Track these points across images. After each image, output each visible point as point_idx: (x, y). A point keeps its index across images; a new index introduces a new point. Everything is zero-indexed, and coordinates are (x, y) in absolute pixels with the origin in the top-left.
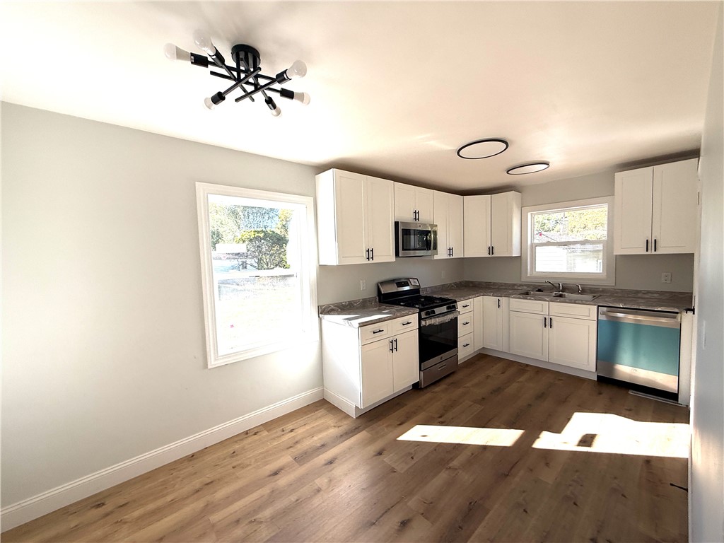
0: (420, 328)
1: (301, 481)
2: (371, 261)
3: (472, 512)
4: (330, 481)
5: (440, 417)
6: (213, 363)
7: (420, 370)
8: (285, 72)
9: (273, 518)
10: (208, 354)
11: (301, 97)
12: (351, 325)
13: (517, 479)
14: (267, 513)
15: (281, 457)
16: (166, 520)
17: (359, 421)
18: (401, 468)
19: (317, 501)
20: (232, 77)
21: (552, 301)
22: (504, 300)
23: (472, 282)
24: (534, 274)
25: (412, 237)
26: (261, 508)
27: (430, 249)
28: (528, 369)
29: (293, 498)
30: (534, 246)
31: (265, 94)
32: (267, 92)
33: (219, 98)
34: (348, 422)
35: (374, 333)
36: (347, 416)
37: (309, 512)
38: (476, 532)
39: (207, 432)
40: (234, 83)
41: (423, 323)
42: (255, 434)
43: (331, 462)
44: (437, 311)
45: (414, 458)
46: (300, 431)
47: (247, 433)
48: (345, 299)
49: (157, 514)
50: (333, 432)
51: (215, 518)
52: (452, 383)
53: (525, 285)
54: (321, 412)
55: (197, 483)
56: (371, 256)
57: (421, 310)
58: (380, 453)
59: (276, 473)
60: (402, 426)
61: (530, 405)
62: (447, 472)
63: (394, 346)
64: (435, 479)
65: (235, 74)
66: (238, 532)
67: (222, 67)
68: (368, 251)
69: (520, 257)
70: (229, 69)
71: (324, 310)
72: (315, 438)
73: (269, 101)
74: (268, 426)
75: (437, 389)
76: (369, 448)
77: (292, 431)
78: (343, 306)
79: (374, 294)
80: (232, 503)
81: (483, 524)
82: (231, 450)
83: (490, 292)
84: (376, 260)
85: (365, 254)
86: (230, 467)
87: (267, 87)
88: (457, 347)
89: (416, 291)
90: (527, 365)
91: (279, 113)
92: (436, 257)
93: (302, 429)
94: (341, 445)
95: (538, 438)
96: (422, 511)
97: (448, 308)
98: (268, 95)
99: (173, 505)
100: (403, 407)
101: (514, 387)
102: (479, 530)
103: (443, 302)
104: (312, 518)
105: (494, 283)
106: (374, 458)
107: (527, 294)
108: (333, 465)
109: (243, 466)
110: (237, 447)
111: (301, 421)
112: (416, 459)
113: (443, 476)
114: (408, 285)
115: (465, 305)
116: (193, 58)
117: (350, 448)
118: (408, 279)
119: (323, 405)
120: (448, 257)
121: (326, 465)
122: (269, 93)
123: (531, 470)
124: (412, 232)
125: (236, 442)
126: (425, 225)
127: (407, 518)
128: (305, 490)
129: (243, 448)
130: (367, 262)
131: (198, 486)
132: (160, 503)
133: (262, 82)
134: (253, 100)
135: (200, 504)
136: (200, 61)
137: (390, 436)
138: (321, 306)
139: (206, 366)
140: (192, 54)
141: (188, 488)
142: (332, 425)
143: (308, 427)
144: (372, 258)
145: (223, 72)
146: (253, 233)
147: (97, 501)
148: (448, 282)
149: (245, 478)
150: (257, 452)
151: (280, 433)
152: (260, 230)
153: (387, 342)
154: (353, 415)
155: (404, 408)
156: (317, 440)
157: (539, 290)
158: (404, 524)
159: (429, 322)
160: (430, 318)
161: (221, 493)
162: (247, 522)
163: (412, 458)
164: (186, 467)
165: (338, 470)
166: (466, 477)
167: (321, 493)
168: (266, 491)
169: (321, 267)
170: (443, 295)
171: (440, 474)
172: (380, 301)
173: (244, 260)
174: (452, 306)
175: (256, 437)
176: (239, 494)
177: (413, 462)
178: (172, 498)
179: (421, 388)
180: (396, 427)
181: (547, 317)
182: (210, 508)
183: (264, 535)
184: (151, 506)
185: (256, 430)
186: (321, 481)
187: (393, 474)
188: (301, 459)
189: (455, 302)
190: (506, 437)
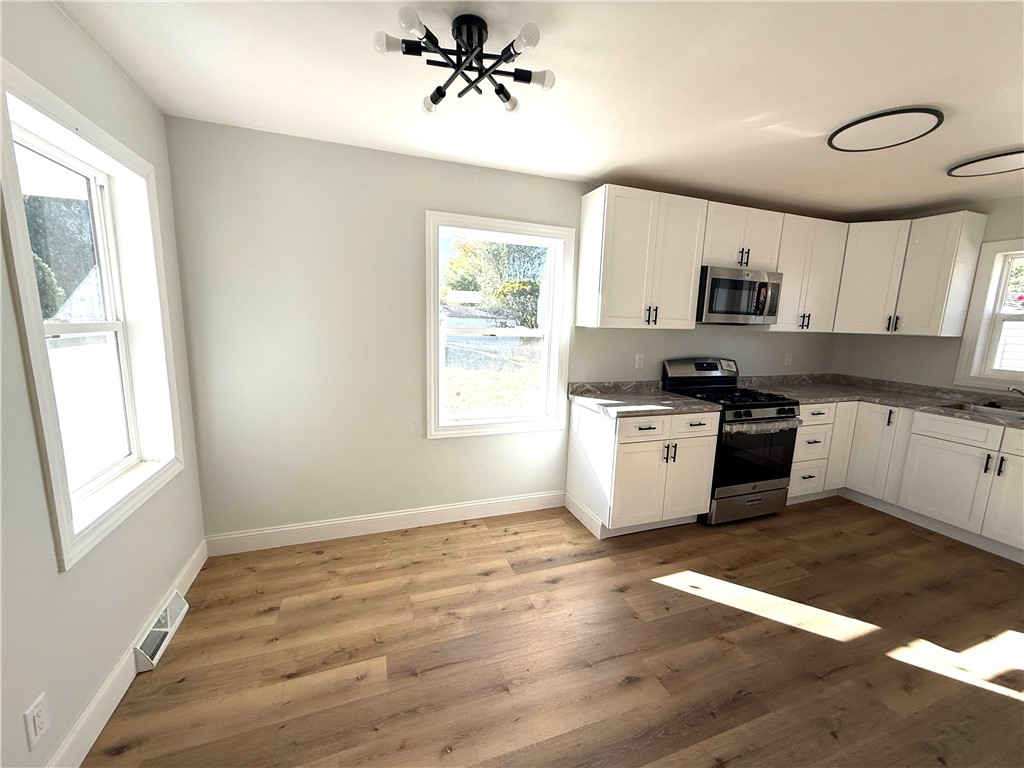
0: (720, 434)
1: (513, 591)
2: (652, 326)
3: (738, 703)
4: (548, 601)
5: (730, 570)
6: (432, 433)
7: (713, 497)
8: (512, 45)
9: (473, 618)
10: (428, 421)
11: (542, 78)
12: (607, 413)
13: (837, 689)
14: (468, 611)
15: (496, 559)
16: (373, 584)
17: (605, 544)
18: (647, 615)
19: (526, 617)
20: (450, 63)
21: (1011, 425)
22: (901, 413)
23: (845, 377)
24: (988, 374)
25: (745, 293)
26: (462, 604)
27: (761, 314)
28: (931, 538)
29: (500, 605)
30: (997, 321)
31: (493, 81)
32: (495, 77)
33: (439, 94)
34: (589, 541)
35: (640, 429)
36: (590, 535)
37: (515, 625)
38: (737, 729)
39: (423, 510)
40: (453, 71)
41: (727, 428)
42: (474, 526)
43: (554, 581)
44: (757, 413)
45: (671, 610)
46: (527, 536)
47: (465, 522)
48: (609, 378)
49: (366, 576)
50: (566, 548)
51: (415, 598)
52: (770, 529)
53: (962, 393)
54: (558, 521)
55: (405, 559)
56: (652, 318)
57: (726, 408)
58: (622, 590)
59: (487, 574)
60: (664, 566)
61: (908, 594)
62: (716, 642)
63: (670, 453)
64: (691, 645)
65: (454, 58)
66: (436, 619)
67: (435, 52)
68: (649, 310)
69: (960, 339)
70: (445, 53)
71: (576, 390)
72: (542, 549)
73: (501, 91)
74: (491, 521)
75: (738, 531)
76: (609, 579)
77: (516, 534)
78: (605, 387)
79: (656, 376)
80: (433, 589)
81: (751, 724)
82: (445, 536)
83: (875, 397)
84: (661, 325)
85: (643, 315)
86: (441, 553)
87: (492, 70)
88: (789, 476)
89: (731, 379)
90: (931, 533)
91: (514, 105)
92: (773, 328)
93: (528, 535)
94: (573, 566)
95: (905, 645)
96: (660, 675)
97: (779, 412)
98: (498, 83)
99: (380, 573)
100: (674, 542)
101: (887, 559)
102: (743, 728)
103: (772, 400)
104: (516, 633)
105: (892, 382)
106: (613, 593)
107: (961, 407)
108: (556, 586)
109: (455, 557)
110: (451, 534)
111: (529, 525)
112: (672, 612)
113: (708, 645)
114: (717, 369)
115: (816, 411)
116: (404, 45)
117: (583, 573)
118: (719, 359)
119: (561, 513)
120: (800, 330)
121: (548, 582)
122: (499, 79)
123: (869, 686)
124: (746, 286)
125: (452, 529)
126: (758, 273)
127: (637, 675)
128: (516, 602)
129: (457, 538)
130: (647, 326)
131: (405, 562)
132: (369, 567)
133: (487, 63)
134: (480, 91)
135: (404, 580)
136: (412, 48)
137: (644, 573)
138: (573, 384)
139: (425, 435)
140: (404, 41)
141: (395, 562)
142: (568, 540)
143: (536, 535)
144: (655, 321)
145: (438, 58)
146: (517, 285)
147: (318, 548)
148: (797, 373)
149: (452, 569)
150: (471, 546)
151: (501, 533)
152: (526, 280)
153: (660, 446)
154: (598, 535)
155: (675, 545)
156: (543, 552)
157: (992, 405)
158: (630, 681)
159: (736, 428)
160: (742, 422)
161: (425, 577)
162: (445, 612)
163: (667, 609)
164: (399, 541)
165: (561, 593)
166: (745, 658)
167: (534, 610)
168: (471, 588)
169: (578, 329)
170: (779, 390)
171: (705, 641)
172: (664, 388)
173: (503, 321)
174: (788, 409)
175: (473, 530)
176: (445, 582)
177: (666, 614)
178: (380, 566)
179: (711, 525)
180: (654, 564)
181: (994, 455)
182: (411, 587)
183: (459, 631)
184: (361, 568)
185: (476, 523)
186: (537, 599)
187: (633, 620)
188: (520, 567)
189: (797, 404)
190: (842, 628)
